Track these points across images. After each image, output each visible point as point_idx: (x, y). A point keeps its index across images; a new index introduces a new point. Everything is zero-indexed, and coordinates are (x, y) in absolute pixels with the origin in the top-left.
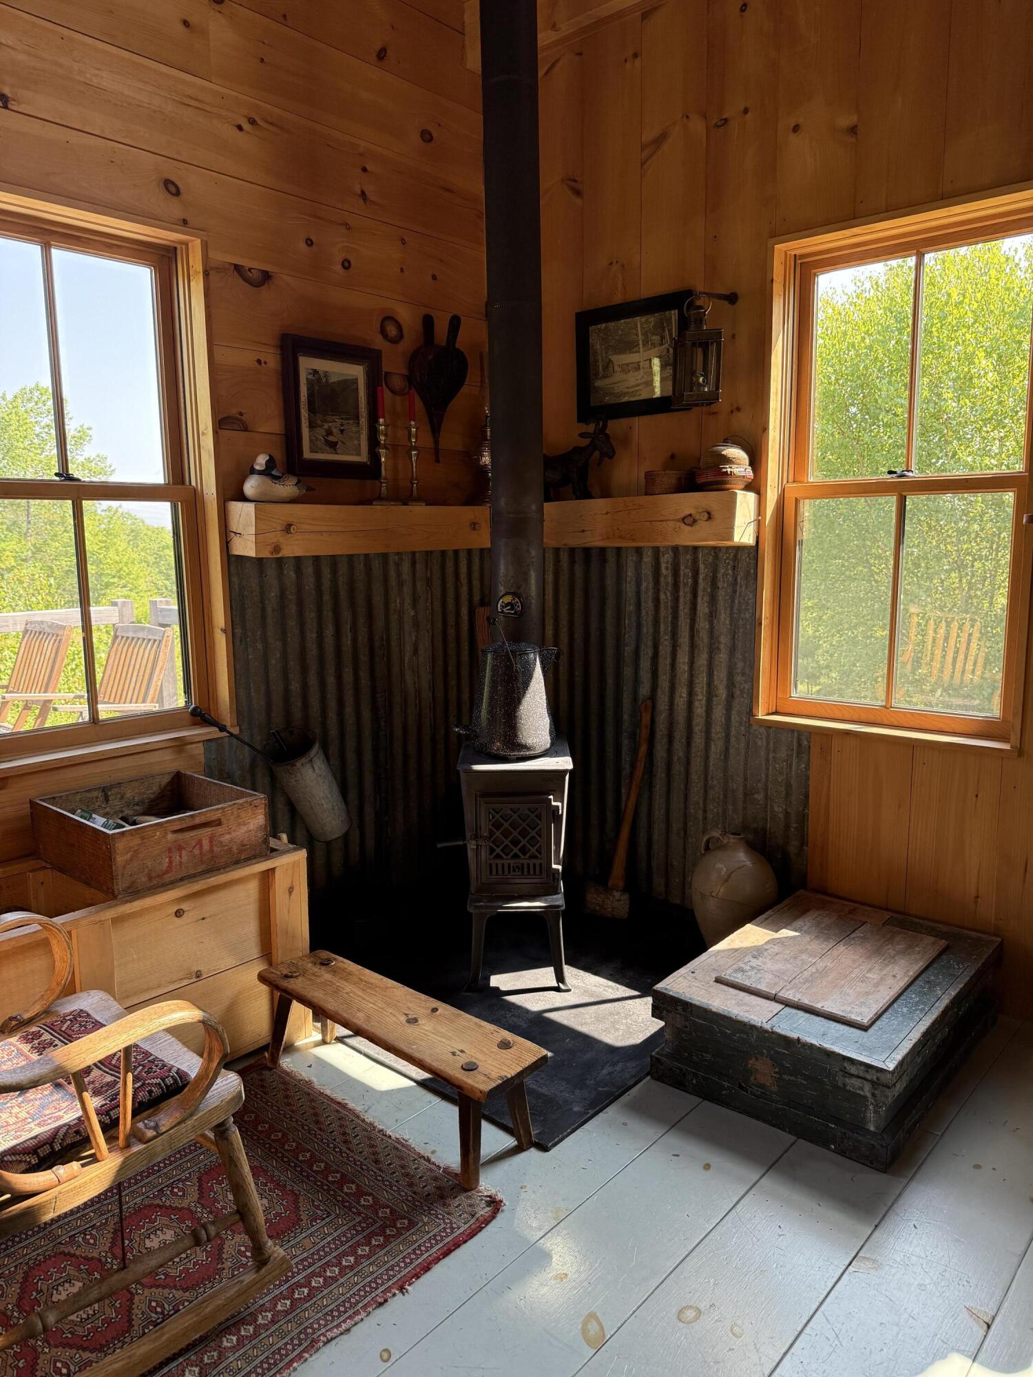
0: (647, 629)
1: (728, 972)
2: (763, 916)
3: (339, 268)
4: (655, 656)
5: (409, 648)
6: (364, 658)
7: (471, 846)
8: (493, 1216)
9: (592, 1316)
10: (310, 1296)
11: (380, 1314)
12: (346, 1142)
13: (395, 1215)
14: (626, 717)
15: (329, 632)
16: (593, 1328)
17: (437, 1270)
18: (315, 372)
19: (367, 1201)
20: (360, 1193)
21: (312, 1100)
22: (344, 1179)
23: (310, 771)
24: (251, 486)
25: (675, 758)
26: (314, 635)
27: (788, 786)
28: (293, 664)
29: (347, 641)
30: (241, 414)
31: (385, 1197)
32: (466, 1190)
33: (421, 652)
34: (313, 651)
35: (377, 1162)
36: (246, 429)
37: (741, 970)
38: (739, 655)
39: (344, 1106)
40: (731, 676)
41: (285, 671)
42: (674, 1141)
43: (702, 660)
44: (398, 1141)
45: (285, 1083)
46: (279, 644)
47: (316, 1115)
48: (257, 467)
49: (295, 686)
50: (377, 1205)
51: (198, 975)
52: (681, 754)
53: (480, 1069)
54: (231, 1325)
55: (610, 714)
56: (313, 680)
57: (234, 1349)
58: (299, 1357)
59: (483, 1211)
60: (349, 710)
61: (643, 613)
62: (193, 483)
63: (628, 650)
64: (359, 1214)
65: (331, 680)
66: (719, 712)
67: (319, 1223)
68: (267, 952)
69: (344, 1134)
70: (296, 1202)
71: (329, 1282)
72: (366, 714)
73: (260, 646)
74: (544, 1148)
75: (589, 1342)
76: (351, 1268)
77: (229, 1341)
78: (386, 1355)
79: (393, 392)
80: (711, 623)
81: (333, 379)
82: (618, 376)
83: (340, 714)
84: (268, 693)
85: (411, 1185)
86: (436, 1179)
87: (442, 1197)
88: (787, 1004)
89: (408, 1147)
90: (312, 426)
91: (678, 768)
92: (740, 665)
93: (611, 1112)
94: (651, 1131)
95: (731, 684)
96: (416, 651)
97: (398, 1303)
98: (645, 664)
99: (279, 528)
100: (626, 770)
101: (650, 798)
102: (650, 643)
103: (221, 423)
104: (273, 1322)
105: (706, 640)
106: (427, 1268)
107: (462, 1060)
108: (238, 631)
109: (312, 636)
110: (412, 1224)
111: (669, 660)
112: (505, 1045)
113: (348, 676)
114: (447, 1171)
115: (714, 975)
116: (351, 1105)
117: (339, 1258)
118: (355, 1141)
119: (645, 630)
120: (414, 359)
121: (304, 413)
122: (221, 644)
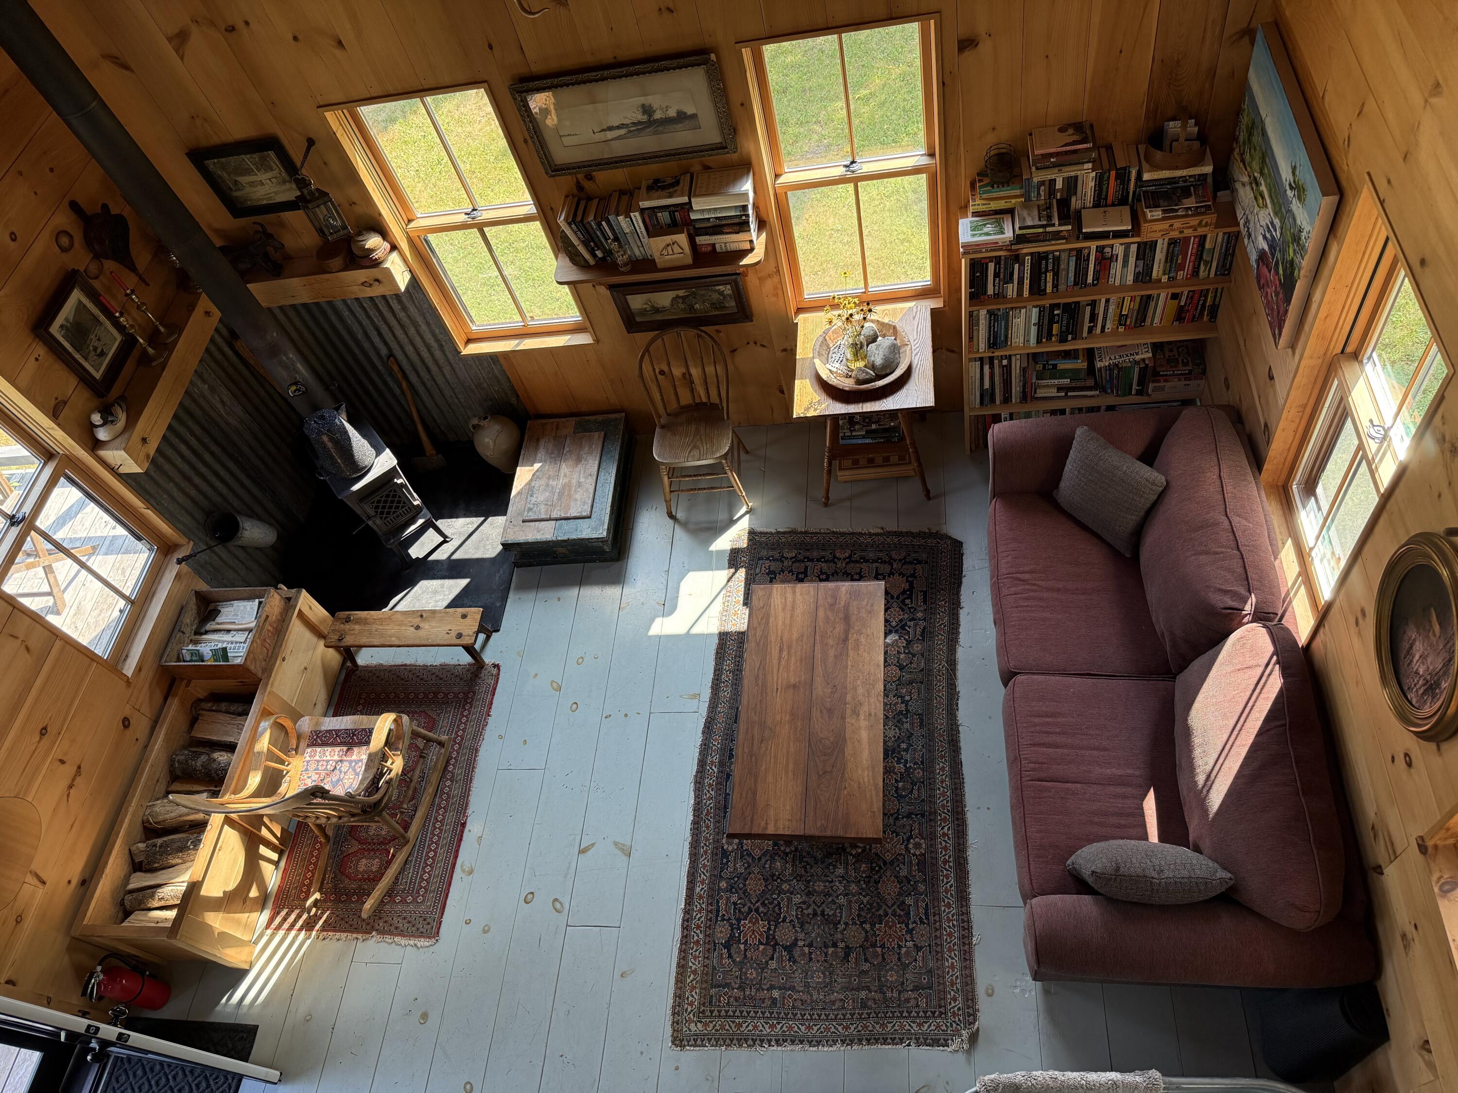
0: (365, 322)
1: (526, 514)
2: (521, 457)
3: (12, 243)
4: (380, 334)
5: (219, 406)
6: (206, 439)
7: (370, 523)
8: (499, 669)
9: (553, 681)
10: (462, 739)
11: (488, 728)
12: (422, 679)
13: (466, 694)
14: (380, 368)
15: (183, 448)
16: (555, 685)
17: (495, 701)
18: (62, 326)
19: (451, 696)
20: (446, 695)
21: (390, 671)
22: (436, 694)
23: (246, 532)
24: (102, 435)
25: (425, 380)
26: (180, 460)
27: (496, 377)
28: (184, 484)
29: (193, 442)
30: (56, 399)
31: (456, 690)
32: (483, 667)
33: (225, 399)
34: (185, 468)
35: (441, 679)
36: (65, 403)
37: (530, 510)
38: (433, 326)
39: (406, 665)
40: (434, 335)
41: (184, 493)
42: (542, 595)
43: (412, 331)
44: (441, 665)
45: (370, 672)
46: (171, 484)
47: (398, 676)
48: (97, 423)
49: (193, 492)
50: (456, 695)
51: (306, 669)
52: (427, 377)
53: (464, 634)
54: (448, 763)
55: (368, 367)
56: (197, 480)
57: (454, 769)
58: (476, 756)
59: (495, 671)
60: (222, 472)
61: (358, 315)
62: (61, 452)
63: (360, 336)
64: (452, 702)
65: (203, 469)
66: (438, 354)
67: (442, 716)
68: (320, 635)
69: (418, 676)
70: (426, 714)
71: (464, 730)
72: (231, 465)
73: (165, 496)
74: (498, 631)
75: (556, 690)
76: (467, 721)
77: (451, 768)
78: (500, 737)
79: (96, 278)
80: (406, 312)
81: (71, 318)
82: (248, 189)
83: (222, 480)
84: (186, 511)
85: (461, 679)
86: (468, 670)
87: (477, 676)
88: (556, 520)
89: (447, 665)
90: (86, 359)
91: (429, 384)
92: (437, 331)
93: (512, 596)
94: (531, 595)
95: (437, 340)
96: (223, 402)
97: (490, 720)
98: (376, 340)
99: (140, 446)
100: (398, 391)
101: (421, 399)
102: (372, 328)
103: (54, 414)
104: (458, 753)
105: (408, 321)
106: (492, 704)
107: (454, 634)
108: (152, 501)
109: (179, 461)
110: (474, 693)
111: (390, 335)
112: (464, 616)
113: (207, 457)
114: (469, 664)
115: (521, 519)
116: (408, 662)
117: (460, 720)
118: (425, 677)
119: (364, 323)
120: (88, 241)
121: (78, 356)
122: (150, 514)
